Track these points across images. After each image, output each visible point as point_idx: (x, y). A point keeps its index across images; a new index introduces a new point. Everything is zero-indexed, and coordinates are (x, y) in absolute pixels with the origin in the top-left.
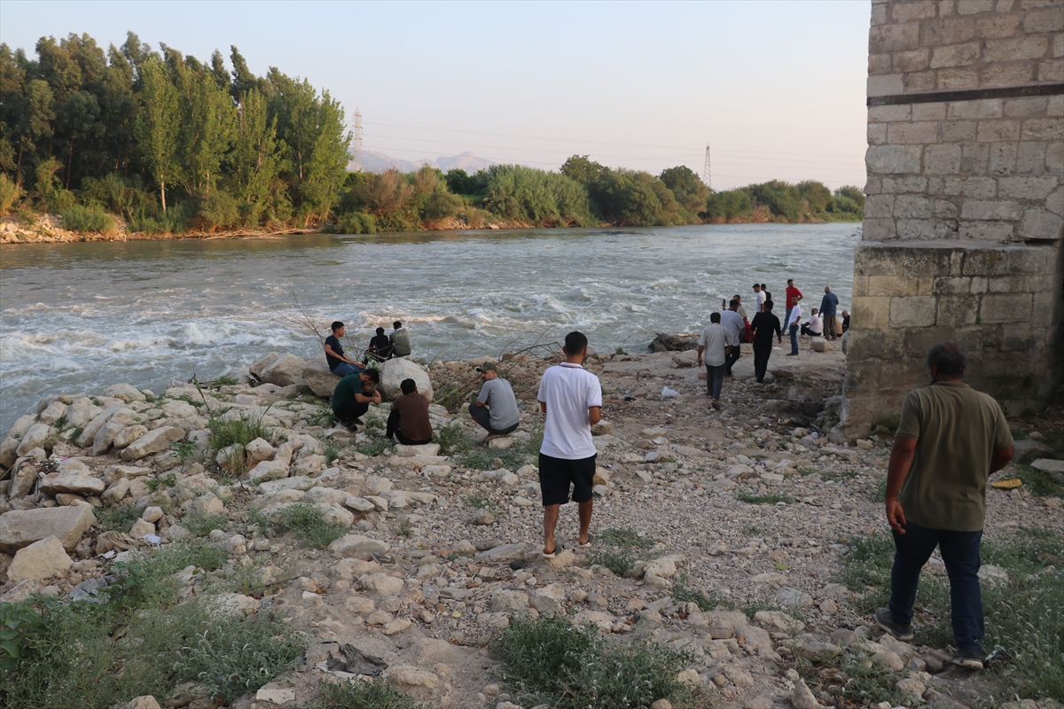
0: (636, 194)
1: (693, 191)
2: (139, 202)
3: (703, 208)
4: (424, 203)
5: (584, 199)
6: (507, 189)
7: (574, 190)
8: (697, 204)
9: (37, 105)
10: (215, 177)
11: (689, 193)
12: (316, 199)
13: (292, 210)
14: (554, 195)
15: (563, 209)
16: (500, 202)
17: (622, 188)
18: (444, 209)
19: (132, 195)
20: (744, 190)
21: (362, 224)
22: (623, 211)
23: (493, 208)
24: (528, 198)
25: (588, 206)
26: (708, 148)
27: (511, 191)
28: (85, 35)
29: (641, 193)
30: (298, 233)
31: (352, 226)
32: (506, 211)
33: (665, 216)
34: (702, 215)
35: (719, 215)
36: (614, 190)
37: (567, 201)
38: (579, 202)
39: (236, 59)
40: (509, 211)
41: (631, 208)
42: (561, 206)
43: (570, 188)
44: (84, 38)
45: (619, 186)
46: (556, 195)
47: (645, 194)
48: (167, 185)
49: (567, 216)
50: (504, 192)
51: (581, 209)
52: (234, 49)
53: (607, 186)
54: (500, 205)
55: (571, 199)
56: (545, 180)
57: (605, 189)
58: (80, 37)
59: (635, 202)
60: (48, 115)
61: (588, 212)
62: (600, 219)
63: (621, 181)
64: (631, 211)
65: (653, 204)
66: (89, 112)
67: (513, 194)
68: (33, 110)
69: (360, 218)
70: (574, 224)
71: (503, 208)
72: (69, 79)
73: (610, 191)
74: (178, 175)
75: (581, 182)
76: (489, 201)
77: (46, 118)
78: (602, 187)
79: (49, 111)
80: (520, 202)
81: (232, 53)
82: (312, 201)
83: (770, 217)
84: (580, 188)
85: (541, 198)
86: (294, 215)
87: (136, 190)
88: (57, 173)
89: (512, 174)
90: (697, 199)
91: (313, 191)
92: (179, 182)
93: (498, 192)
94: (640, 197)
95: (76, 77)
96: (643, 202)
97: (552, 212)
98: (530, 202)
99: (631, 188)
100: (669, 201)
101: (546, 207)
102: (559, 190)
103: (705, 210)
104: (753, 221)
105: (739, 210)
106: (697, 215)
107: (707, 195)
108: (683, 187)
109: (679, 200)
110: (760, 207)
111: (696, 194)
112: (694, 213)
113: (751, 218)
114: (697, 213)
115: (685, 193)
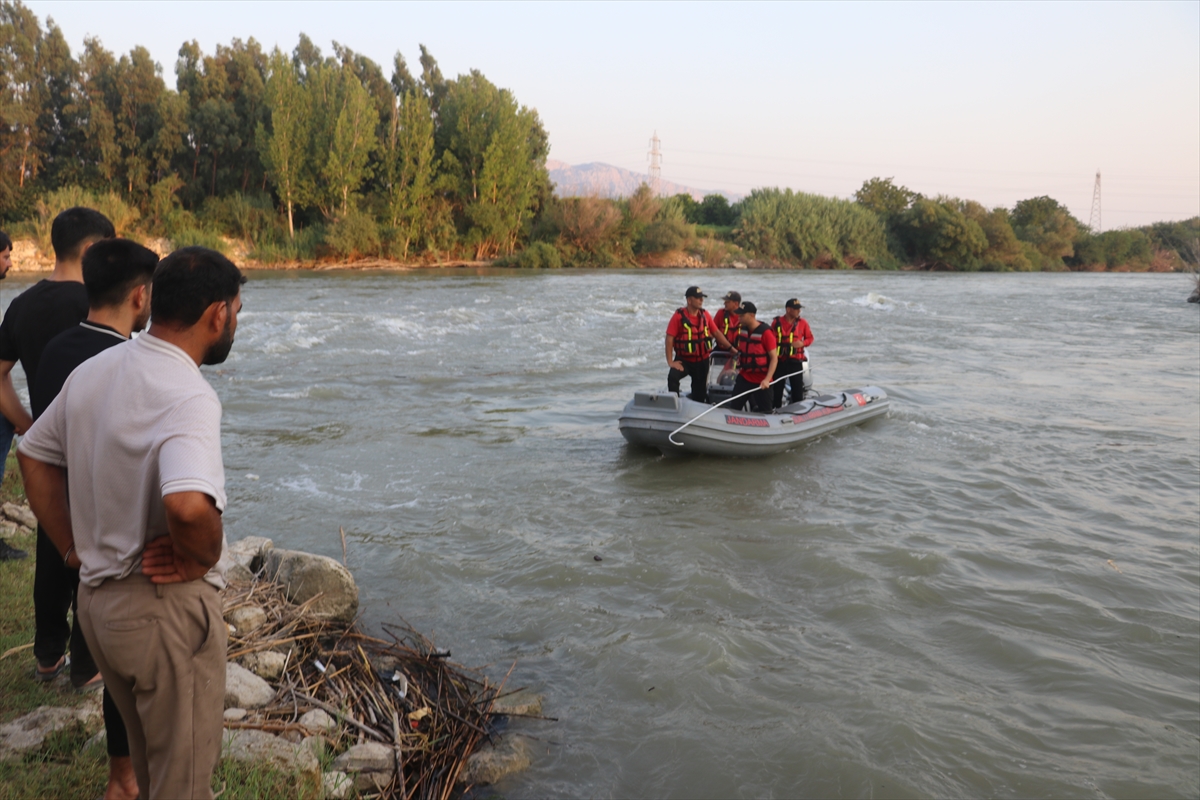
0: (950, 226)
1: (1053, 228)
2: (266, 224)
3: (1069, 251)
4: (639, 232)
5: (880, 234)
6: (764, 218)
7: (864, 221)
8: (1059, 246)
9: (166, 117)
10: (354, 195)
11: (1046, 231)
12: (485, 225)
13: (457, 238)
14: (833, 227)
15: (846, 246)
16: (753, 234)
17: (932, 219)
18: (665, 240)
19: (258, 218)
20: (1144, 230)
21: (541, 256)
22: (933, 251)
23: (743, 241)
24: (793, 230)
25: (885, 243)
26: (1098, 176)
27: (769, 220)
28: (251, 39)
29: (957, 226)
30: (463, 266)
31: (528, 259)
32: (761, 245)
33: (1000, 258)
34: (1066, 259)
35: (1094, 261)
36: (921, 221)
37: (853, 235)
38: (872, 237)
39: (427, 61)
40: (765, 246)
41: (943, 245)
42: (844, 242)
43: (858, 221)
44: (249, 42)
45: (928, 217)
46: (837, 228)
47: (962, 228)
48: (296, 206)
49: (851, 255)
50: (758, 221)
51: (875, 247)
52: (423, 49)
53: (912, 217)
54: (751, 238)
55: (859, 233)
56: (822, 208)
57: (909, 221)
58: (245, 41)
59: (948, 238)
60: (179, 127)
61: (884, 251)
62: (903, 260)
63: (932, 211)
64: (944, 250)
65: (975, 241)
66: (222, 122)
67: (772, 225)
68: (163, 122)
69: (540, 248)
70: (861, 266)
71: (757, 242)
72: (210, 85)
73: (916, 223)
74: (309, 195)
75: (878, 212)
76: (739, 233)
77: (176, 130)
78: (905, 219)
79: (180, 123)
80: (780, 235)
81: (420, 54)
82: (481, 226)
83: (1178, 265)
84: (874, 219)
85: (813, 230)
86: (461, 243)
87: (263, 211)
88: (178, 192)
89: (775, 202)
90: (1056, 238)
91: (482, 213)
92: (310, 202)
93: (751, 221)
94: (955, 232)
95: (217, 84)
96: (959, 237)
97: (827, 249)
98: (795, 235)
99: (945, 219)
100: (1006, 239)
101: (818, 242)
102: (842, 221)
103: (1072, 254)
104: (1151, 270)
105: (1128, 255)
106: (1061, 260)
107: (1073, 234)
108: (1043, 223)
109: (1032, 240)
110: (1163, 252)
111: (1057, 232)
112: (1054, 258)
113: (1147, 266)
114: (1060, 258)
115: (1041, 230)
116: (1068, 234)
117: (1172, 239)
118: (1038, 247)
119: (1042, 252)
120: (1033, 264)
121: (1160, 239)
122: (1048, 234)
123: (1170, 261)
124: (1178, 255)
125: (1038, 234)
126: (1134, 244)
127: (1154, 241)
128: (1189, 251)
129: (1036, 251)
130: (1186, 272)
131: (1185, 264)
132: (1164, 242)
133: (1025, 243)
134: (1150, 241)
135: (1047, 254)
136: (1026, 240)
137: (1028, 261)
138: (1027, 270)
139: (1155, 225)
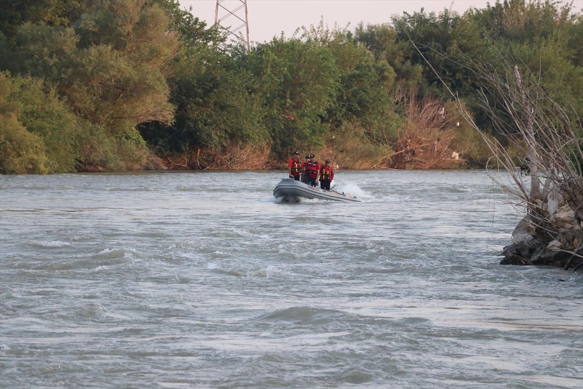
103: (168, 115)
104: (398, 163)
105: (331, 118)
106: (136, 134)
107: (168, 52)
108: (73, 16)
109: (41, 70)
110: (429, 109)
111: (119, 45)
112: (113, 128)
113: (388, 152)
114: (130, 127)
115: (68, 38)
116: (154, 53)
117: (450, 68)
118: (61, 94)
119: (76, 111)
120: (51, 149)
121: (419, 68)
122: (93, 51)
123: (449, 135)
124: (468, 116)
125: (60, 52)
126: (347, 81)
127: (401, 75)
128: (498, 103)
129: (57, 105)
130: (494, 167)
131: (491, 143)
132: (430, 79)
133: (20, 80)
134: (391, 74)
135: (91, 116)
136: (24, 71)
137: (33, 138)
138: (33, 170)
139: (400, 24)
